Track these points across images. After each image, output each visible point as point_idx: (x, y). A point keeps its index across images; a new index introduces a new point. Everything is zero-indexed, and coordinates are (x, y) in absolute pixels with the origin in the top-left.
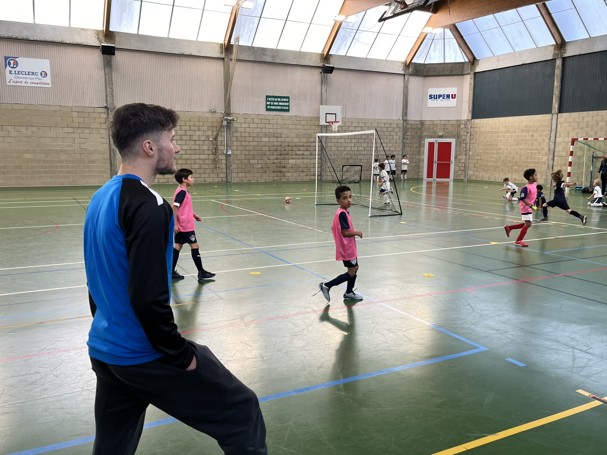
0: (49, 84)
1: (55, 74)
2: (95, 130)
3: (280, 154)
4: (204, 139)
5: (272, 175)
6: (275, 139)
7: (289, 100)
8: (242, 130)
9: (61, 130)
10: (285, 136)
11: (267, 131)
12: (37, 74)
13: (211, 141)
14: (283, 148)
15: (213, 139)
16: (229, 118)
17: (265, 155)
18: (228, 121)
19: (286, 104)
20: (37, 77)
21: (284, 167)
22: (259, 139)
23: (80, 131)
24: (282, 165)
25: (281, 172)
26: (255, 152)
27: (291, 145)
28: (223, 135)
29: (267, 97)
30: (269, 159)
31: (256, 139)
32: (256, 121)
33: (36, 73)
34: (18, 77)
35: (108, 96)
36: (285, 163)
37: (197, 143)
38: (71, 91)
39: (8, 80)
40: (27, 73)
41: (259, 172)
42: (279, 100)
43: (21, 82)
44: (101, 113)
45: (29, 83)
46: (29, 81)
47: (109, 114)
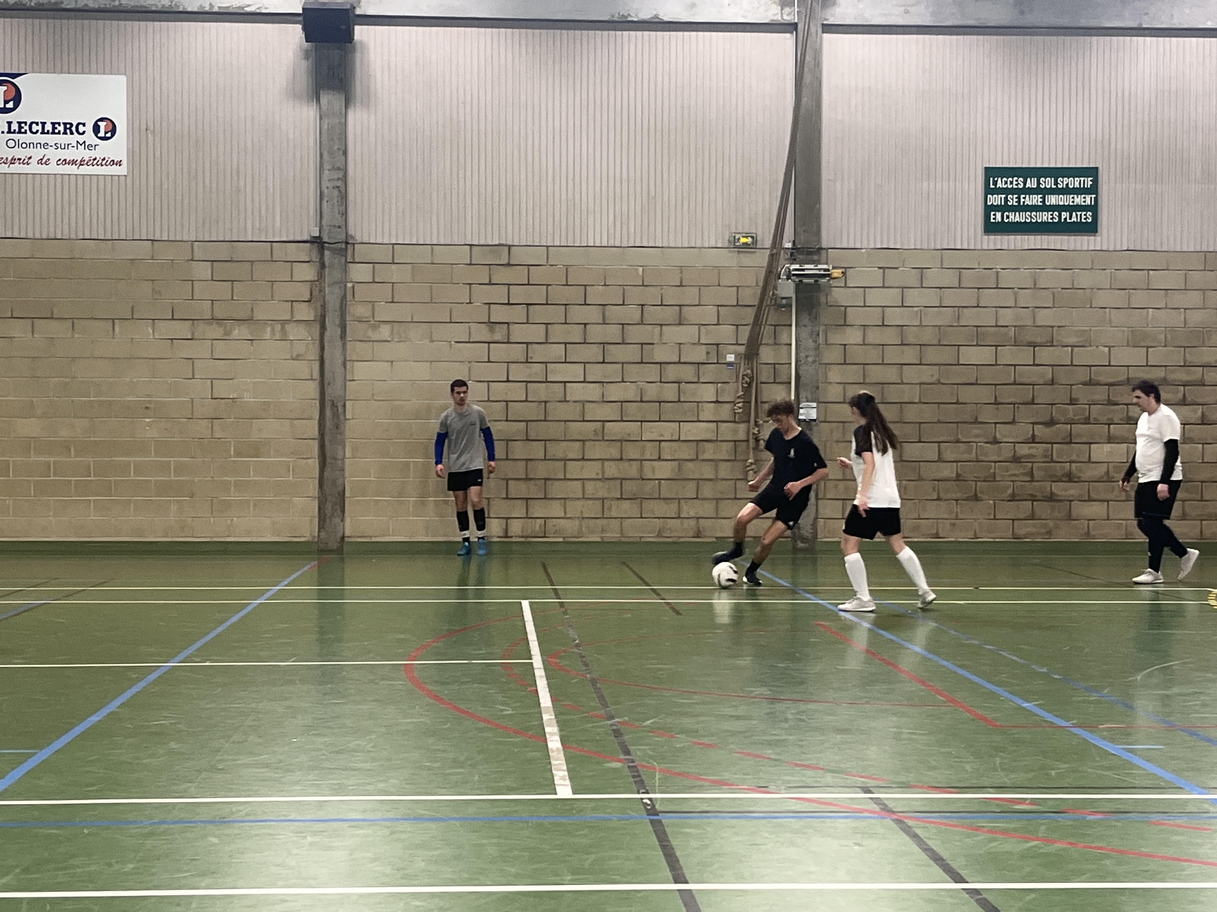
0: (119, 163)
1: (144, 127)
2: (269, 329)
3: (1047, 418)
4: (702, 358)
5: (1009, 510)
6: (1024, 356)
7: (1095, 182)
8: (873, 317)
9: (151, 331)
10: (1073, 340)
11: (987, 318)
12: (81, 129)
13: (730, 364)
14: (1060, 394)
15: (737, 355)
16: (810, 268)
17: (976, 422)
18: (805, 281)
19: (1078, 200)
20: (81, 139)
21: (1070, 477)
22: (946, 355)
23: (216, 331)
24: (1059, 469)
25: (1051, 498)
26: (928, 413)
27: (1103, 379)
28: (784, 339)
29: (991, 173)
30: (995, 441)
31: (932, 355)
32: (933, 277)
33: (79, 124)
34: (18, 144)
35: (326, 199)
36: (1074, 458)
37: (672, 372)
38: (193, 183)
40: (48, 127)
41: (942, 495)
42: (1048, 183)
43: (27, 162)
44: (294, 264)
45: (53, 162)
46: (53, 154)
47: (327, 264)
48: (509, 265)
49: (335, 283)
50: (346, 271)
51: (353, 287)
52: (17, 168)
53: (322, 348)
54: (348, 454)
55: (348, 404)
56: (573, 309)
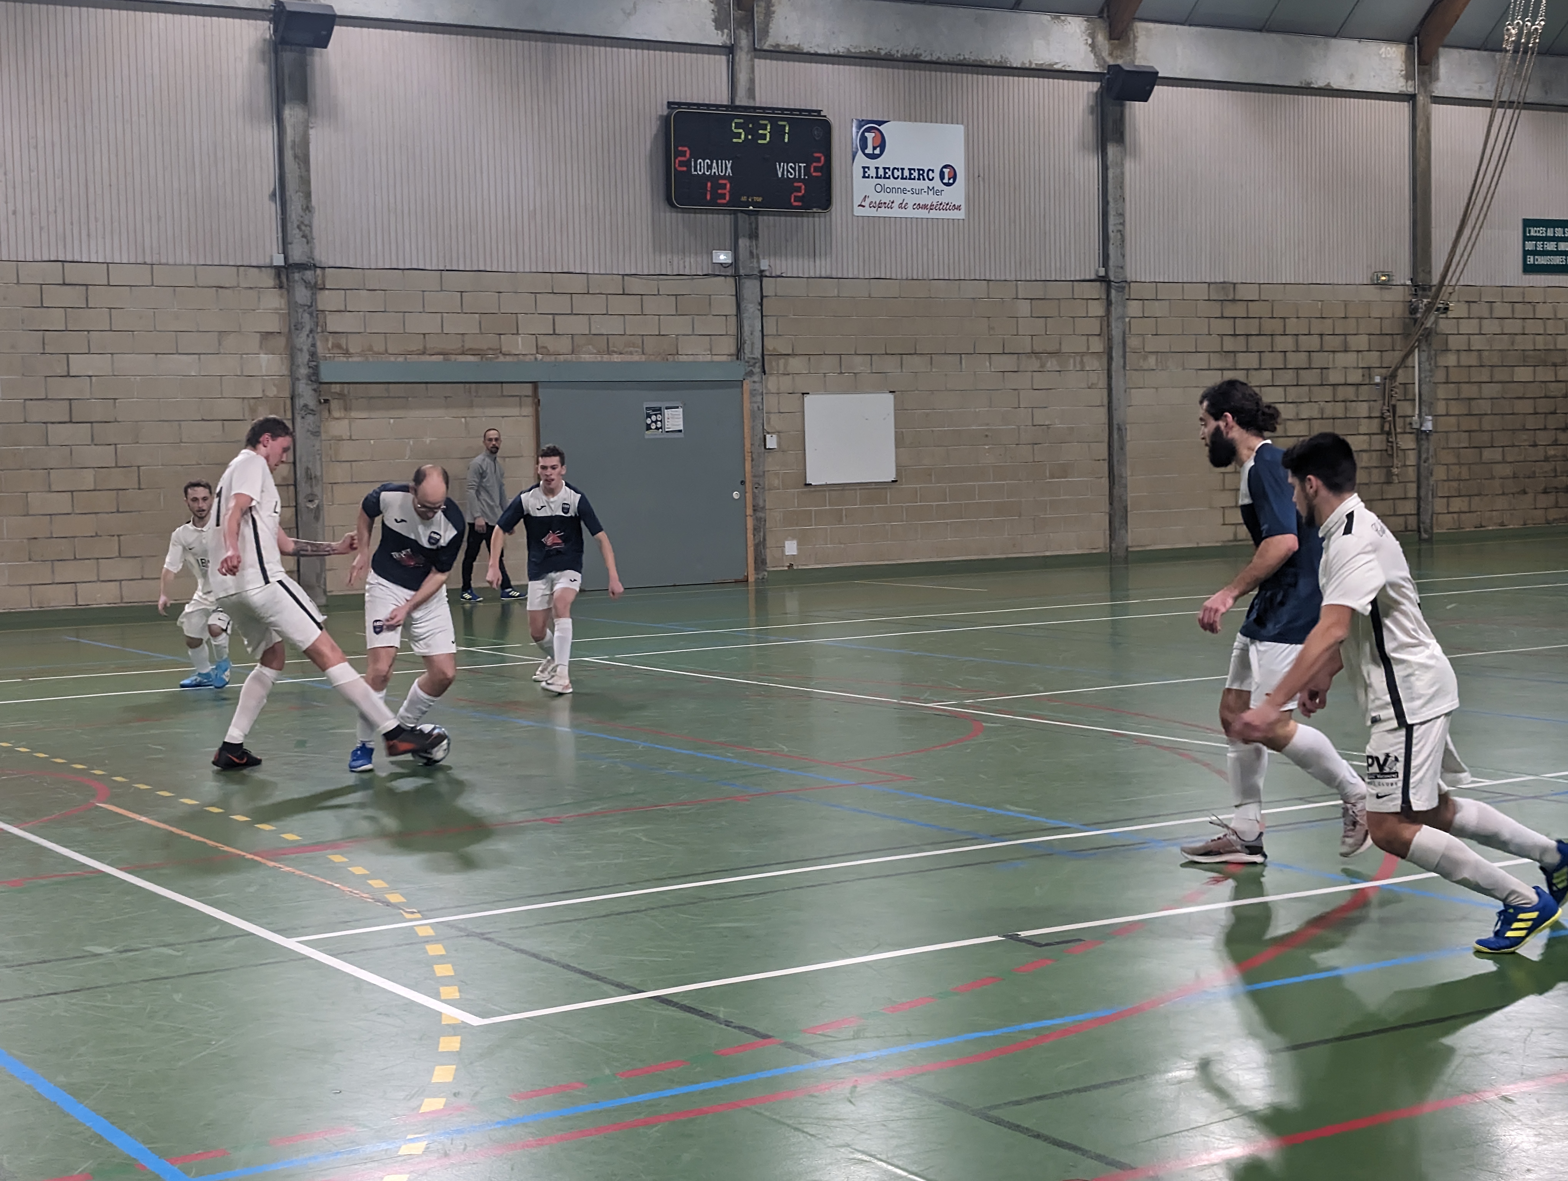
0: (959, 208)
1: (976, 175)
2: (1072, 361)
4: (1360, 380)
5: (1543, 501)
6: (1550, 374)
8: (1463, 343)
9: (988, 364)
11: (1529, 344)
12: (931, 175)
13: (1377, 385)
15: (1383, 377)
17: (1524, 429)
22: (1506, 375)
23: (1035, 364)
26: (1496, 422)
28: (1411, 363)
29: (1527, 223)
30: (1535, 445)
31: (1498, 374)
32: (1498, 310)
33: (929, 170)
34: (884, 189)
35: (1111, 242)
37: (1341, 393)
38: (1013, 229)
39: (857, 202)
40: (906, 173)
41: (1505, 491)
42: (1559, 232)
43: (889, 206)
44: (1090, 301)
45: (910, 206)
46: (911, 199)
47: (1113, 300)
48: (1234, 300)
49: (1119, 318)
50: (1125, 306)
51: (1130, 322)
52: (883, 212)
53: (1110, 377)
54: (1129, 473)
55: (1128, 426)
56: (1278, 339)
